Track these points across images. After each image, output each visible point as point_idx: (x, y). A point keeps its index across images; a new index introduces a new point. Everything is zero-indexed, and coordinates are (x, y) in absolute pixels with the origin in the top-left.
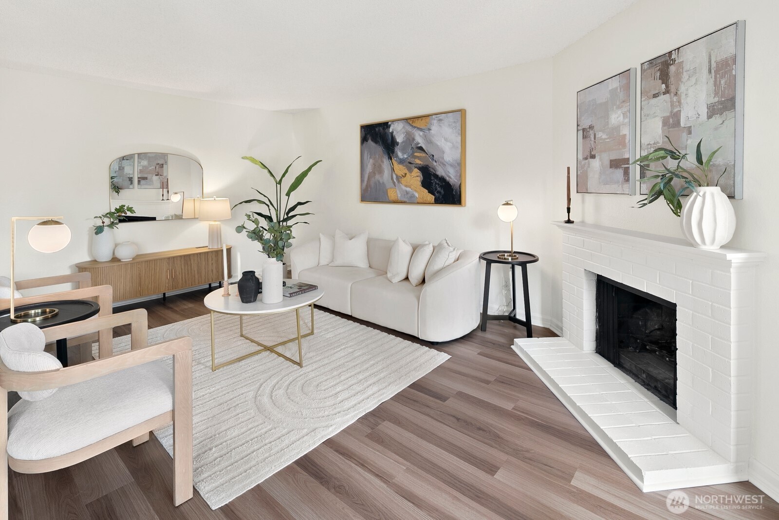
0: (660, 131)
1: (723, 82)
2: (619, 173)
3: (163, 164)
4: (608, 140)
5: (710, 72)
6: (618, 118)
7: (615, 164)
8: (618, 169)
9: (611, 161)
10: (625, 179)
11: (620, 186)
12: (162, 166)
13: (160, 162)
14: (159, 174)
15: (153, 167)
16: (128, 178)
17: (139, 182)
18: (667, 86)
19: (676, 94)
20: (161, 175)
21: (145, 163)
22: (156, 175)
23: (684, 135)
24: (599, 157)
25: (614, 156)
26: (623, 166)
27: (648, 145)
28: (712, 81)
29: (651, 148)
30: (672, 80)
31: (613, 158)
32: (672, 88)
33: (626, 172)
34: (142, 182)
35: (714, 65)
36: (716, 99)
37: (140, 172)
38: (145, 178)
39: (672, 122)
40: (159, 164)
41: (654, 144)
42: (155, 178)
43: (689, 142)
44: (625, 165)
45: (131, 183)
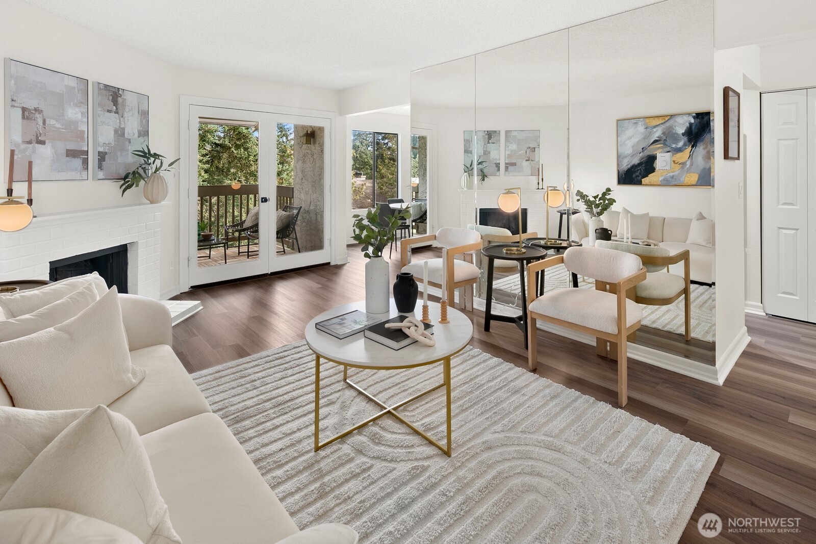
0: (113, 137)
1: (144, 121)
2: (77, 162)
3: (535, 148)
4: (64, 130)
5: (139, 113)
6: (75, 114)
7: (72, 154)
8: (76, 159)
9: (67, 151)
10: (84, 167)
11: (79, 173)
12: (534, 150)
13: (532, 146)
14: (530, 159)
15: (522, 152)
16: (495, 163)
17: (507, 168)
18: (117, 109)
19: (122, 117)
20: (532, 161)
21: (513, 147)
22: (526, 160)
23: (127, 142)
24: (51, 144)
25: (72, 146)
26: (81, 156)
27: (104, 143)
28: (140, 118)
29: (106, 146)
30: (120, 106)
31: (69, 148)
32: (120, 111)
33: (85, 162)
34: (510, 168)
35: (140, 111)
36: (141, 129)
37: (508, 158)
38: (514, 164)
39: (120, 133)
40: (530, 148)
41: (108, 144)
42: (525, 164)
43: (130, 147)
44: (83, 155)
45: (499, 170)
